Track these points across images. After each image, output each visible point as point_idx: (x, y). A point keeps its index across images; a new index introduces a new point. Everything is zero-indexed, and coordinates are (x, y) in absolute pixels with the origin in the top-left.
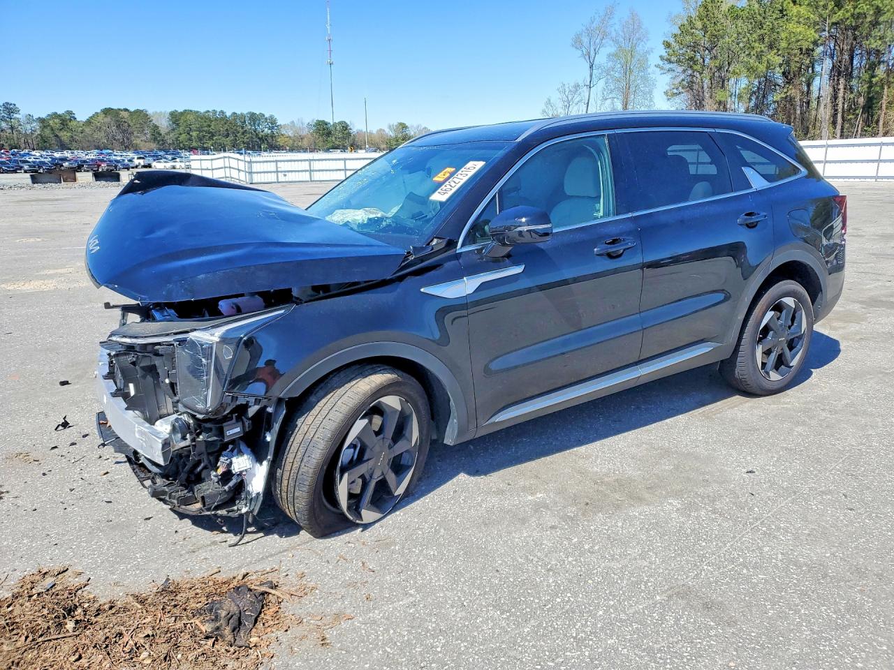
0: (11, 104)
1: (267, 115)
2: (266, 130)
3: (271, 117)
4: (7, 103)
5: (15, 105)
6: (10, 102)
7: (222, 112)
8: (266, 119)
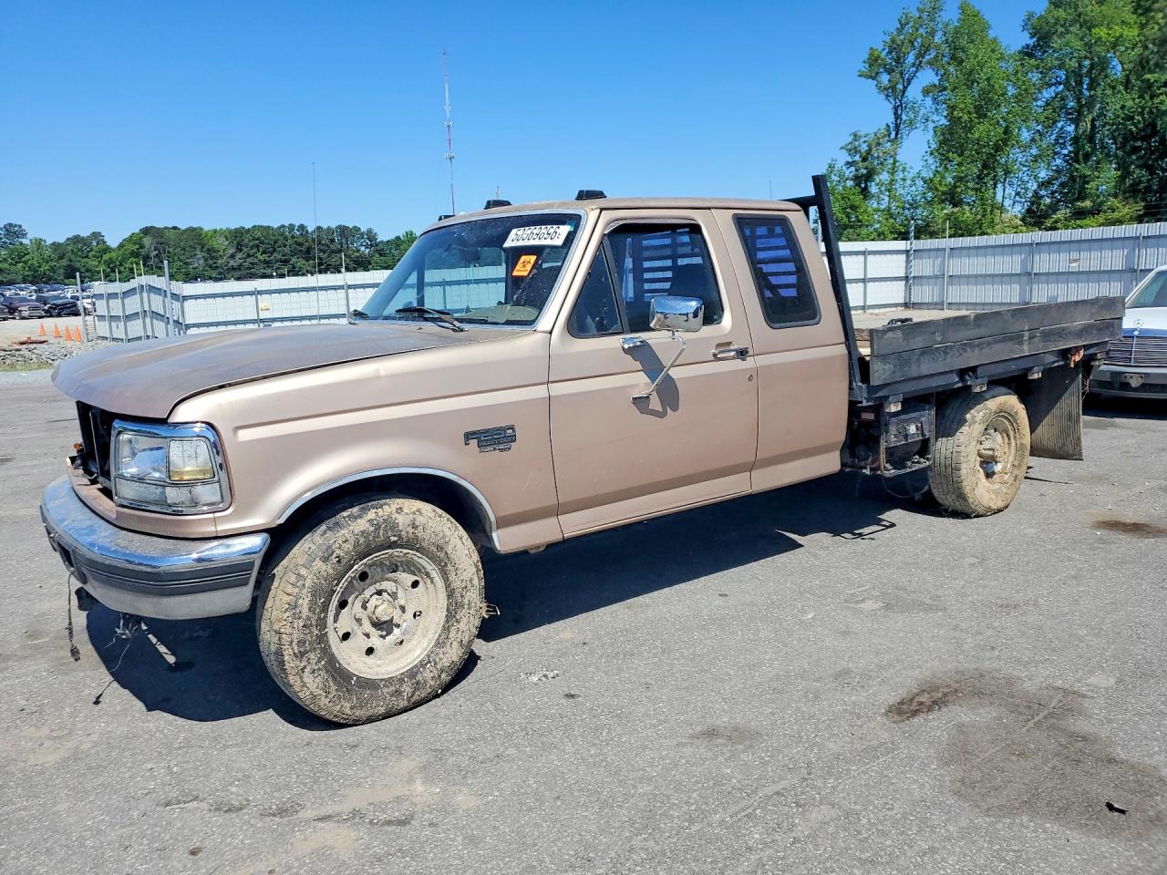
0: (16, 226)
1: (364, 229)
2: (363, 249)
3: (370, 231)
4: (10, 225)
5: (20, 226)
6: (14, 222)
7: (302, 227)
8: (362, 234)
